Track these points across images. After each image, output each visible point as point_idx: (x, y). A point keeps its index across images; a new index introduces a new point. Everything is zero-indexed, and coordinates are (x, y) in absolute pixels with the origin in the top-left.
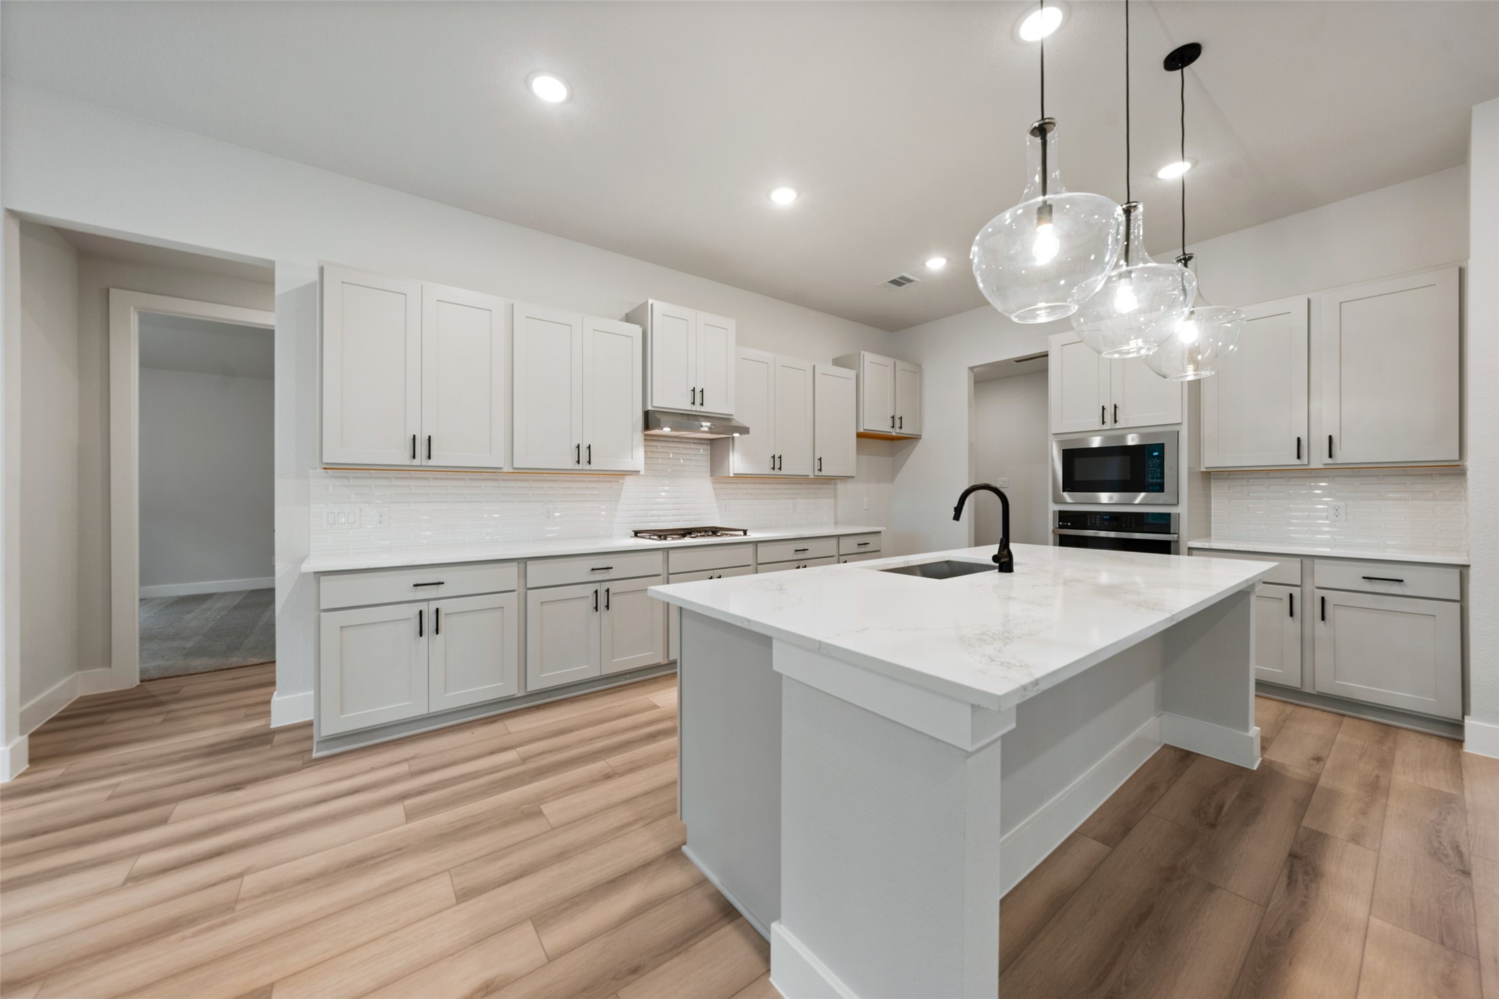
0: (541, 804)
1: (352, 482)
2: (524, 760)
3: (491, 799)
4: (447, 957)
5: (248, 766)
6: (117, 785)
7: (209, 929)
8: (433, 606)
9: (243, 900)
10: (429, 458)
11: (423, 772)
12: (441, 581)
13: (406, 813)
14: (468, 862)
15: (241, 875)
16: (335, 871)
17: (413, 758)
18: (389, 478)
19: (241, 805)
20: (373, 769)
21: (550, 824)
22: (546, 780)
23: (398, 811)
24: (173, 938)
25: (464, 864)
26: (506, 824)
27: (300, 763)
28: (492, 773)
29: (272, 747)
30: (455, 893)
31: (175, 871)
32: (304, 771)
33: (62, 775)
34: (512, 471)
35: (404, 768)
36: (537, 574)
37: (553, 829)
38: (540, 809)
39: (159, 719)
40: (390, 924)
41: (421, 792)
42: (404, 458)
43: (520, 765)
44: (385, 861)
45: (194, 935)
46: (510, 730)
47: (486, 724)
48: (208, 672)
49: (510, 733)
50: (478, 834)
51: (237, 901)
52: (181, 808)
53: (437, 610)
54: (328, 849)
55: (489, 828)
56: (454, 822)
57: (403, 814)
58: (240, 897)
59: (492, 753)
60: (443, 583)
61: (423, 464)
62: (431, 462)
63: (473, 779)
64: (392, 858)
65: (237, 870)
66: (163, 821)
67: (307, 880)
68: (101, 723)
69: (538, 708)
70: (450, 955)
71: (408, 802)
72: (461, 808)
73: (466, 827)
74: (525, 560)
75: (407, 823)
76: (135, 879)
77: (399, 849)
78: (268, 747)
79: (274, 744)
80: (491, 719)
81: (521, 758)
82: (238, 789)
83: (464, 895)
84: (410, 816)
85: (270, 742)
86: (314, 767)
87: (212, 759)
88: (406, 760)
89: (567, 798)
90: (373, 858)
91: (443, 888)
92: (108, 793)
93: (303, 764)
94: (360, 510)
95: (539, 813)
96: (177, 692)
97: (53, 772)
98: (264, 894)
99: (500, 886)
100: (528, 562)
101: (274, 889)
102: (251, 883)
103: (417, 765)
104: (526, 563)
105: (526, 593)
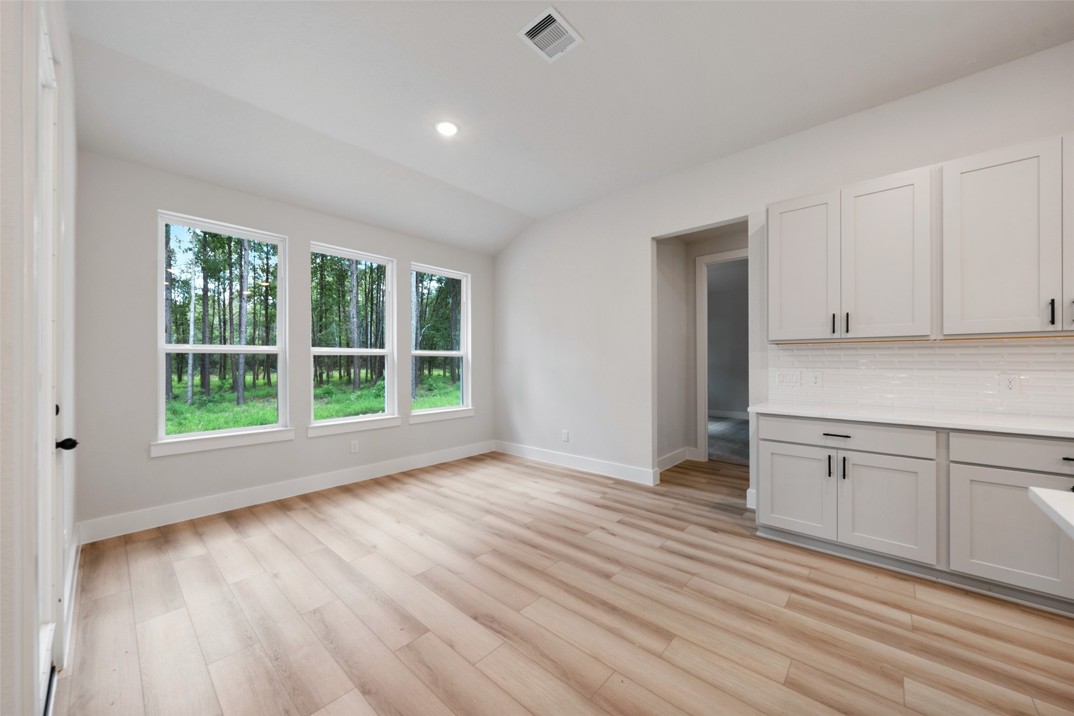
0: (907, 676)
1: (795, 352)
2: (915, 629)
3: (859, 637)
4: (756, 709)
5: (725, 522)
6: (678, 504)
7: (670, 589)
8: (842, 454)
9: (688, 587)
10: (847, 331)
11: (816, 582)
12: (849, 435)
13: (788, 601)
14: (809, 665)
15: (693, 574)
16: (730, 605)
17: (816, 569)
18: (822, 349)
19: (712, 540)
20: (785, 561)
21: (904, 699)
22: (928, 661)
23: (784, 596)
24: (660, 583)
25: (805, 664)
26: (858, 664)
27: (749, 534)
28: (873, 618)
29: (741, 518)
30: (787, 676)
31: (674, 554)
32: (748, 539)
33: (666, 491)
34: (942, 338)
35: (805, 572)
36: (959, 447)
37: (905, 706)
38: (903, 680)
39: (705, 481)
40: (738, 658)
41: (806, 595)
42: (828, 334)
43: (908, 630)
44: (758, 620)
45: (665, 588)
46: (917, 595)
47: (901, 579)
48: (736, 464)
49: (915, 598)
50: (830, 654)
51: (685, 585)
52: (692, 528)
53: (844, 458)
54: (734, 590)
55: (842, 656)
56: (816, 631)
57: (786, 601)
58: (688, 584)
59: (885, 603)
60: (849, 437)
61: (842, 337)
62: (850, 335)
63: (852, 612)
64: (762, 622)
65: (693, 571)
66: (682, 529)
67: (716, 598)
68: (687, 474)
69: (967, 593)
70: (758, 710)
71: (794, 596)
72: (828, 625)
73: (824, 641)
74: (948, 431)
75: (784, 608)
76: (662, 548)
77: (770, 620)
78: (739, 517)
79: (743, 517)
80: (904, 577)
81: (913, 625)
82: (715, 532)
83: (790, 684)
84: (790, 605)
85: (742, 514)
86: (755, 540)
87: (713, 510)
88: (810, 568)
89: (943, 694)
90: (753, 613)
91: (780, 667)
92: (673, 506)
93: (750, 536)
94: (801, 373)
95: (900, 683)
96: (719, 470)
97: (664, 489)
98: (696, 591)
99: (822, 703)
100: (951, 434)
101: (701, 592)
102: (695, 581)
103: (815, 575)
104: (949, 433)
105: (949, 466)
